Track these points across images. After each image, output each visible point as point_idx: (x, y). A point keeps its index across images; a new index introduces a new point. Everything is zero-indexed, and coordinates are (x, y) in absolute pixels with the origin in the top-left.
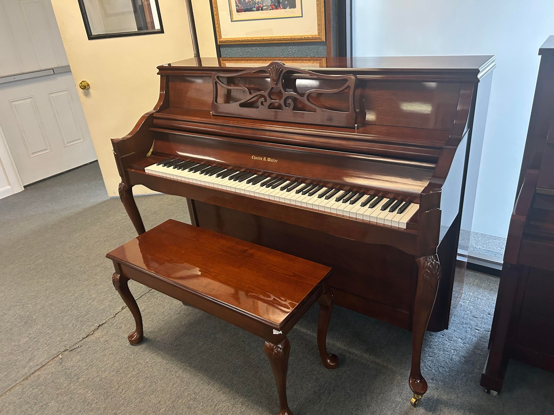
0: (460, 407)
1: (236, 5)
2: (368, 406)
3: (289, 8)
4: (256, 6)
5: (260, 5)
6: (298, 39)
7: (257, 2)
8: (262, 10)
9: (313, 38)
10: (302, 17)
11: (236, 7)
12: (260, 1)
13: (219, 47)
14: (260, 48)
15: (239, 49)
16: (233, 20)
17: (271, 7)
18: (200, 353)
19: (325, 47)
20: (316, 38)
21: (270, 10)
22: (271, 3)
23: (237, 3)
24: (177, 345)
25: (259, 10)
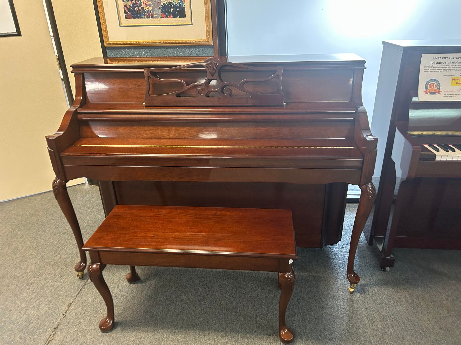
0: (376, 284)
1: (125, 12)
2: (327, 304)
3: (179, 17)
4: (146, 14)
5: (150, 13)
6: (189, 43)
7: (147, 10)
8: (152, 17)
9: (203, 42)
10: (192, 25)
11: (125, 13)
12: (150, 10)
13: (105, 49)
14: (150, 50)
15: (127, 51)
16: (121, 25)
17: (162, 16)
18: (178, 316)
19: (212, 50)
20: (206, 42)
21: (161, 18)
22: (162, 12)
23: (126, 10)
24: (151, 317)
25: (149, 18)
